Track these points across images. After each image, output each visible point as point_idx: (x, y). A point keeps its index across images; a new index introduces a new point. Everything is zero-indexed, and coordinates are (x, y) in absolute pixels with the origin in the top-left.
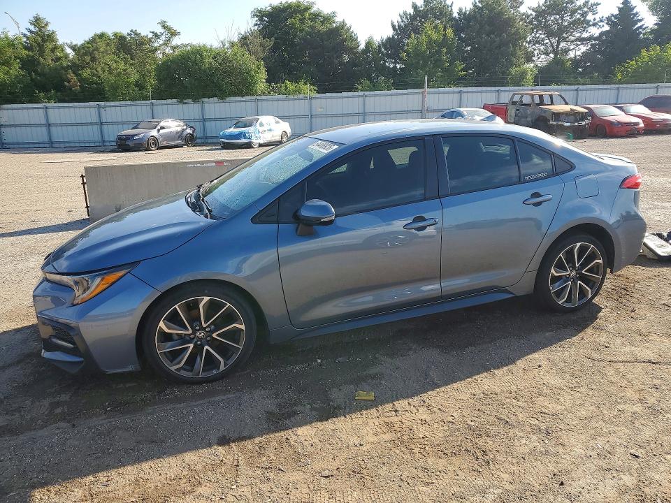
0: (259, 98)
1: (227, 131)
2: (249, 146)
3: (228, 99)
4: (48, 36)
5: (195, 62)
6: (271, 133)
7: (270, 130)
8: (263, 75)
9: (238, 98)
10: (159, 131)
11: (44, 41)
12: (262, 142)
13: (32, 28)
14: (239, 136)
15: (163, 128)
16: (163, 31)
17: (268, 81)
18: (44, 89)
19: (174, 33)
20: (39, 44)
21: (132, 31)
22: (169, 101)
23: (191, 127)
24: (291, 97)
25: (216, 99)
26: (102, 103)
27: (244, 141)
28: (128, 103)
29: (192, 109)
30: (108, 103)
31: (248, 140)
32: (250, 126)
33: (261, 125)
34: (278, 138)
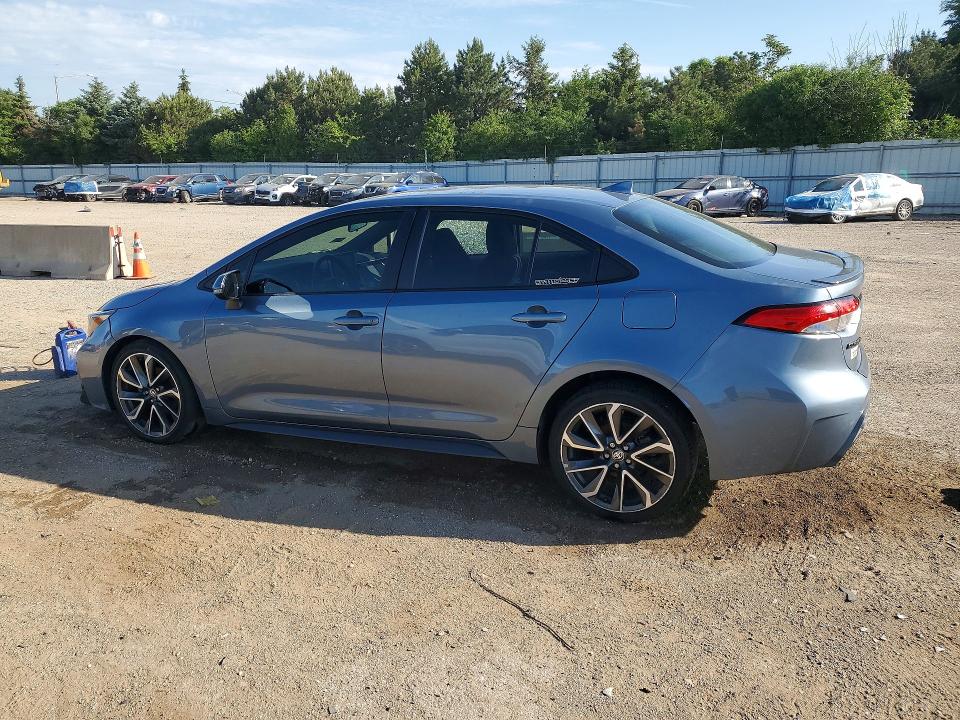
0: (887, 144)
1: (798, 195)
2: (826, 219)
3: (834, 147)
4: (630, 71)
5: (789, 94)
6: (876, 201)
7: (875, 196)
8: (907, 105)
9: (851, 145)
10: (706, 191)
11: (624, 77)
12: (852, 214)
13: (615, 62)
14: (812, 203)
15: (712, 188)
16: (767, 49)
17: (913, 116)
18: (606, 137)
19: (782, 51)
20: (617, 82)
21: (735, 54)
22: (747, 150)
23: (760, 188)
24: (948, 141)
25: (815, 147)
26: (662, 154)
27: (817, 211)
28: (693, 153)
29: (776, 162)
30: (668, 154)
31: (825, 211)
32: (838, 188)
33: (859, 187)
34: (890, 210)
